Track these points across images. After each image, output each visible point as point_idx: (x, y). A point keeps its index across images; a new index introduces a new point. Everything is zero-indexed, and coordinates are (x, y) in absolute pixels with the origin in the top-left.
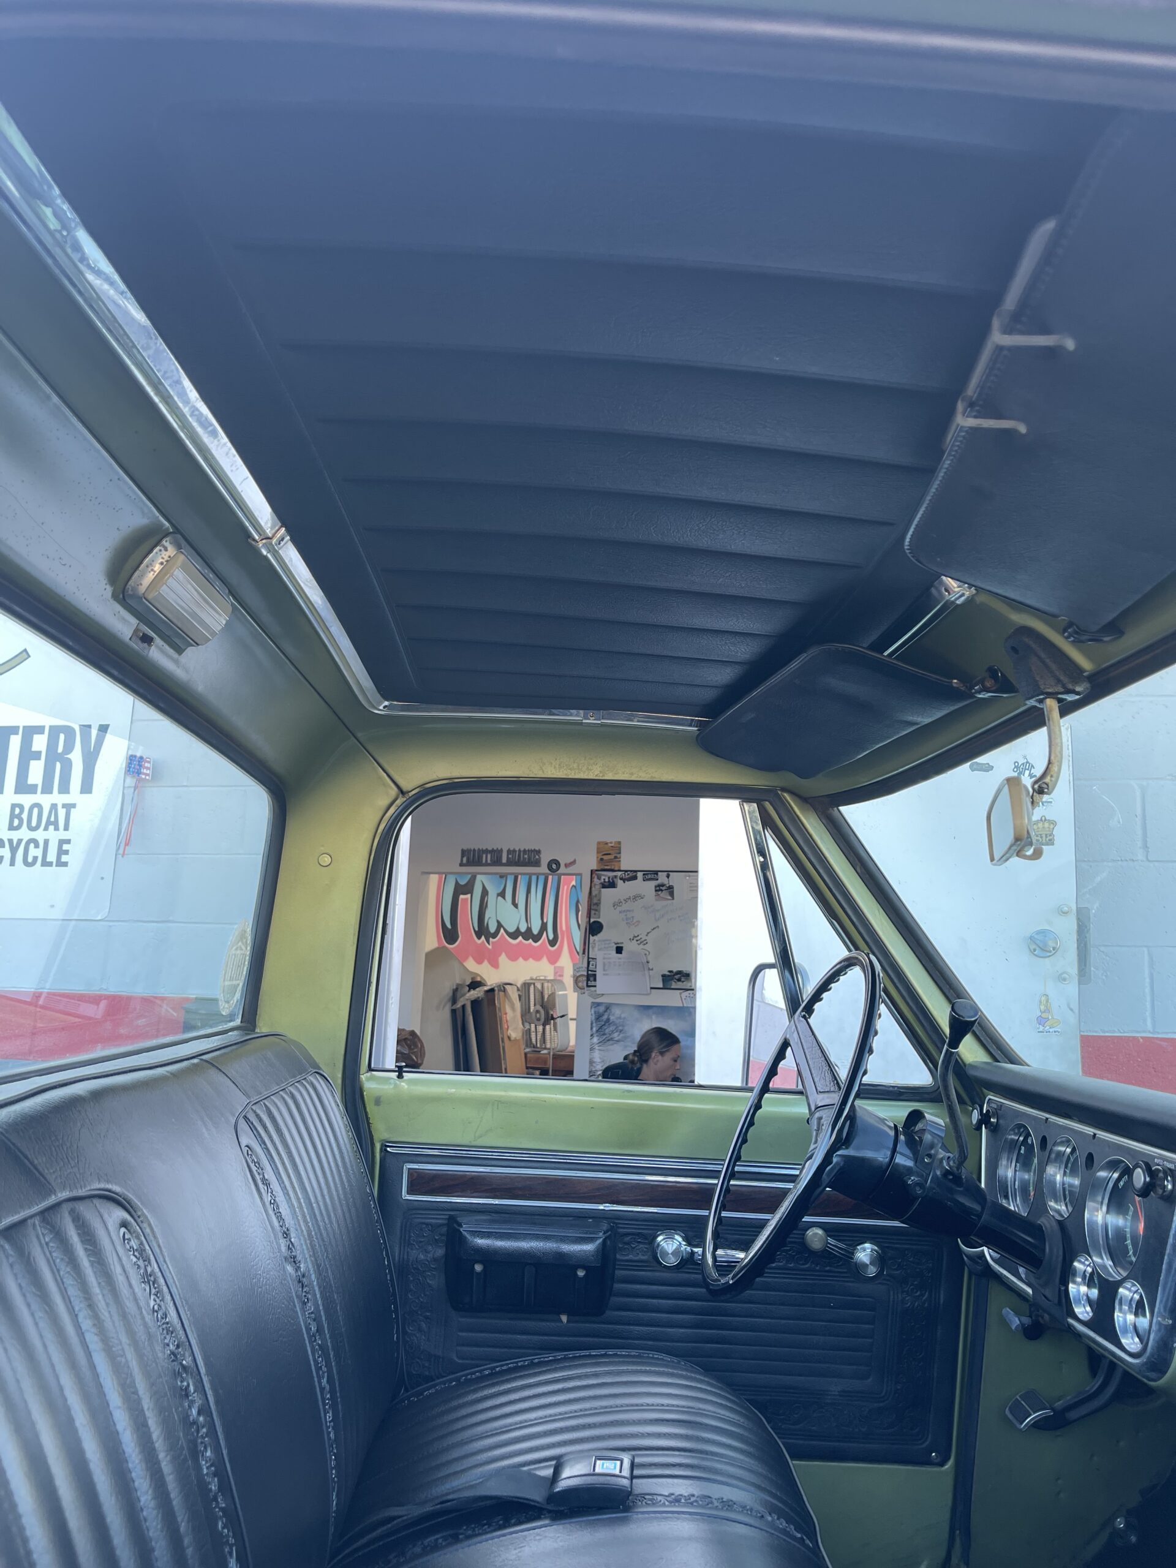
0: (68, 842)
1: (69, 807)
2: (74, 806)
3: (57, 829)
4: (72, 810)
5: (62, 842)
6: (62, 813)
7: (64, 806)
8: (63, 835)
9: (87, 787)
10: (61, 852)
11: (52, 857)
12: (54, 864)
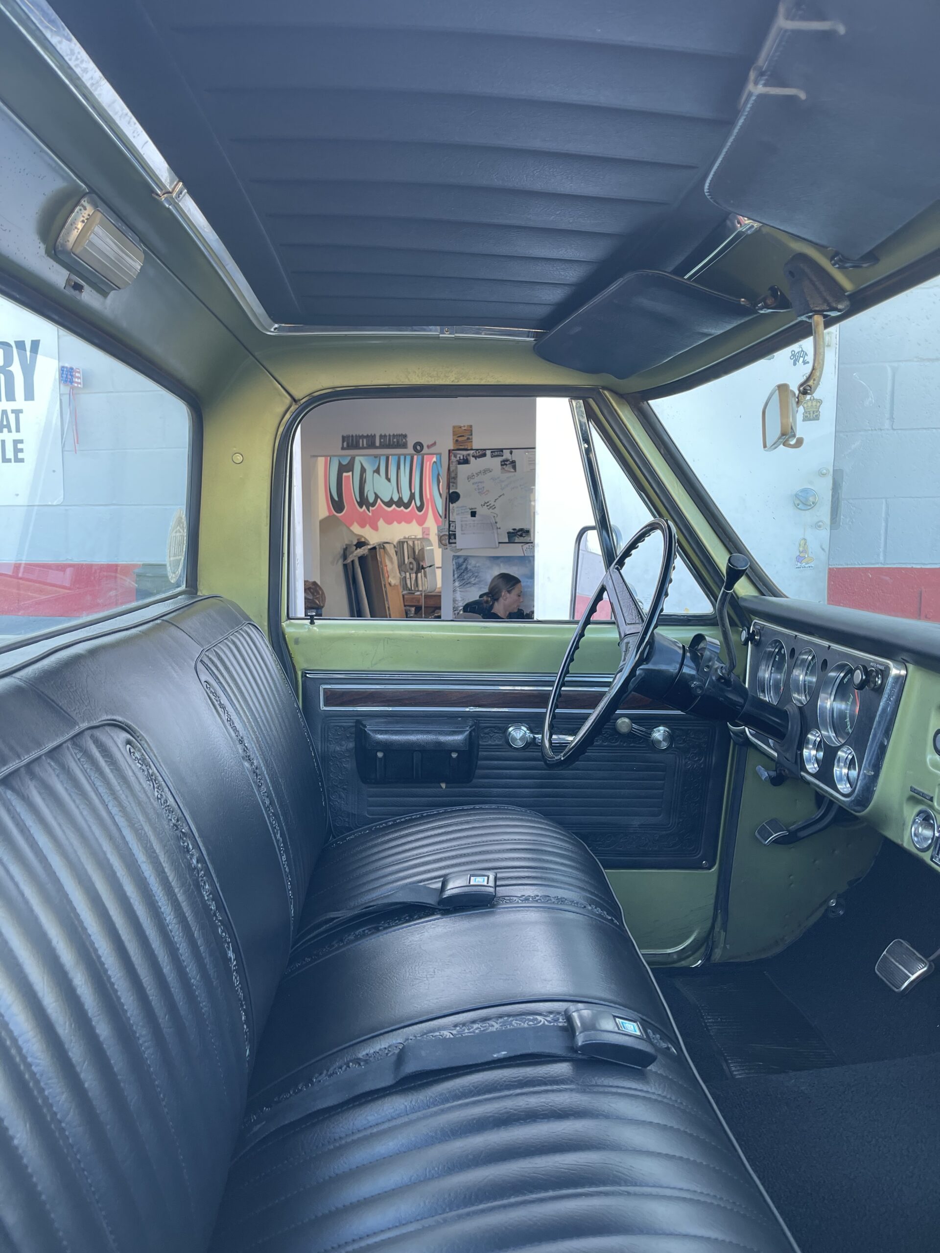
0: (21, 441)
1: (17, 412)
2: (21, 411)
3: (10, 431)
4: (20, 415)
5: (16, 442)
6: (12, 417)
7: (13, 411)
8: (15, 436)
9: (29, 395)
10: (17, 451)
11: (10, 454)
12: (13, 460)
